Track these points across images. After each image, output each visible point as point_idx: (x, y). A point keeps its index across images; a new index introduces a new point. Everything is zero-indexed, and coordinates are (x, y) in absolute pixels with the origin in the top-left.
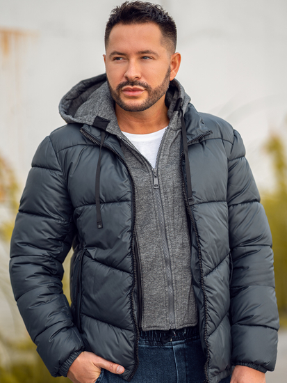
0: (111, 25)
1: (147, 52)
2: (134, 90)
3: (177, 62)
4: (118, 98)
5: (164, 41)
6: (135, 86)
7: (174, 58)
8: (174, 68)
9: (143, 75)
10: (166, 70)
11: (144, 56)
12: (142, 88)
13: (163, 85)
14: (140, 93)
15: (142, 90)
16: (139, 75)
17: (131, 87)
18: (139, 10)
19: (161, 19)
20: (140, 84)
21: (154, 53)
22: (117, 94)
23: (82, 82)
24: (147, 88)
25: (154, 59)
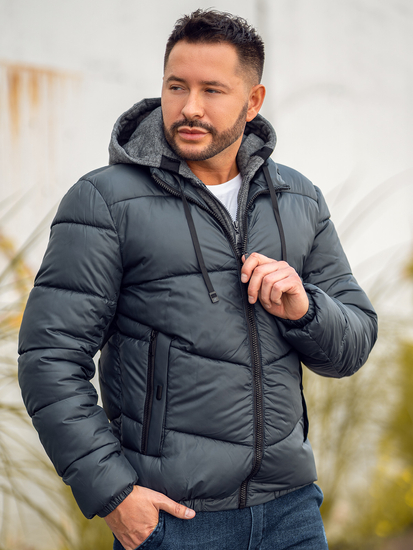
0: (173, 41)
1: (214, 83)
2: (192, 133)
3: (260, 97)
4: (173, 140)
5: (240, 69)
6: (195, 128)
7: (256, 92)
8: (255, 105)
9: (206, 112)
10: (241, 109)
11: (209, 88)
12: (204, 131)
13: (234, 128)
14: (203, 136)
15: (204, 133)
16: (201, 113)
17: (189, 128)
18: (210, 26)
19: (240, 38)
20: (201, 125)
21: (223, 86)
22: (171, 134)
23: (146, 100)
24: (211, 131)
25: (224, 93)
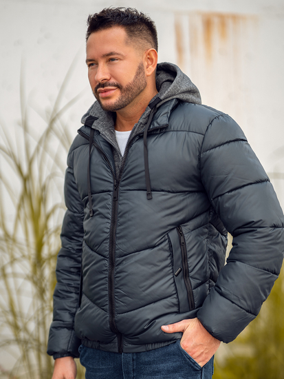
1: (111, 54)
2: (105, 91)
3: (154, 57)
6: (106, 88)
7: (149, 54)
9: (112, 76)
10: (136, 68)
12: (113, 88)
13: (134, 82)
14: (112, 92)
16: (108, 77)
17: (102, 89)
20: (110, 85)
21: (118, 54)
25: (120, 59)
